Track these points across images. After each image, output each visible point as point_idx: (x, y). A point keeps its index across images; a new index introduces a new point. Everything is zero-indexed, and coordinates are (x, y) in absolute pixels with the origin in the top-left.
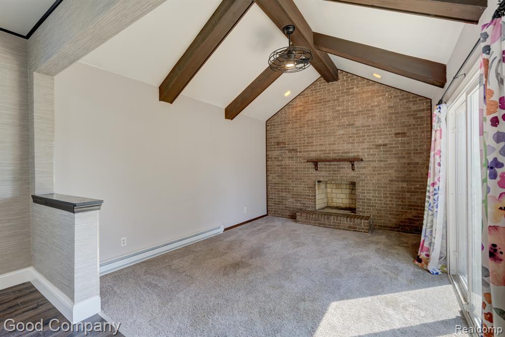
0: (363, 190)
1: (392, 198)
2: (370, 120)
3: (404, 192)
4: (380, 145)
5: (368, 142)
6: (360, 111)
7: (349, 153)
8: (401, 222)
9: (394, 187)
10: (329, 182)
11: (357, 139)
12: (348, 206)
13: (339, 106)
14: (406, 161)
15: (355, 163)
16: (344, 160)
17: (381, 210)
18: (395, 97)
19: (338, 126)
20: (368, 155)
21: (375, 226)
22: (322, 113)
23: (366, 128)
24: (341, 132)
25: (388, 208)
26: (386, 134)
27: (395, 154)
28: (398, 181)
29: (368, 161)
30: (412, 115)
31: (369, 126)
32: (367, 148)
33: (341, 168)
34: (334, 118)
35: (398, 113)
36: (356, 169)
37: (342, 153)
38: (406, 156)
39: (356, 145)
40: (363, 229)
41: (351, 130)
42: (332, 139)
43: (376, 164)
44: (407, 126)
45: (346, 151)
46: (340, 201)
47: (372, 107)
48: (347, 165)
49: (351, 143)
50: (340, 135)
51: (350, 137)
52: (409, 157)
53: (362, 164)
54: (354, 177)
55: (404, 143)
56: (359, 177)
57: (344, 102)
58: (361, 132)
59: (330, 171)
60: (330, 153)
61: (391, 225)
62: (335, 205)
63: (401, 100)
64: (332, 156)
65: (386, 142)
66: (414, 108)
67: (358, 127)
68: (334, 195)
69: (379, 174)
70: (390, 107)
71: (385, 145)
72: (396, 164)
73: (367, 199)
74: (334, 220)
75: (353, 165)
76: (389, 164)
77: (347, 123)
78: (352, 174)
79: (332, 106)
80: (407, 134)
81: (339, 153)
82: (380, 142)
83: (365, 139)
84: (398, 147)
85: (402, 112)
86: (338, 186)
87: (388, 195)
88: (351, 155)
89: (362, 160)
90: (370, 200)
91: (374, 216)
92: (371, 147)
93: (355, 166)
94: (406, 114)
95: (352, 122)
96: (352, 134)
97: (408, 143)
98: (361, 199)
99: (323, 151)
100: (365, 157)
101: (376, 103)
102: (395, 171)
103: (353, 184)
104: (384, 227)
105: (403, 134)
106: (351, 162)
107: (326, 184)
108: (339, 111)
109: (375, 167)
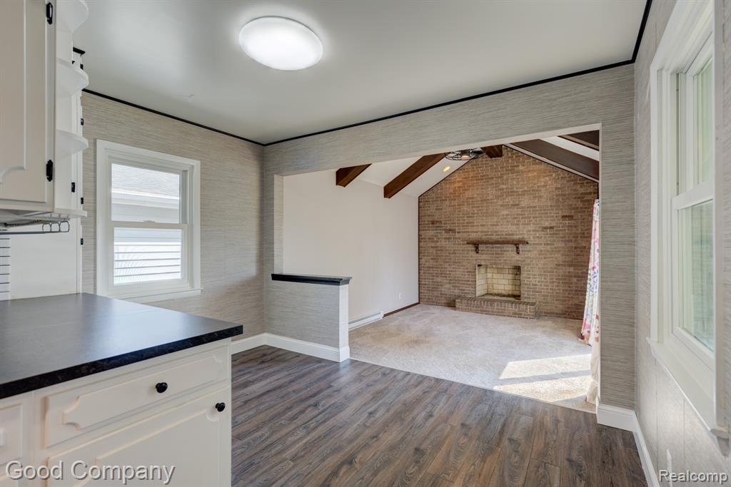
0: (528, 274)
1: (559, 283)
2: (536, 200)
3: (571, 276)
4: (546, 228)
5: (534, 224)
6: (525, 191)
7: (513, 235)
8: (568, 308)
9: (561, 272)
10: (489, 266)
11: (522, 221)
12: (510, 293)
13: (503, 184)
14: (573, 244)
15: (520, 246)
16: (508, 242)
17: (547, 296)
18: (562, 178)
19: (501, 206)
20: (534, 238)
21: (541, 312)
22: (484, 190)
23: (532, 209)
24: (506, 212)
25: (555, 294)
26: (553, 217)
27: (563, 237)
28: (564, 266)
29: (534, 244)
30: (579, 198)
31: (535, 207)
32: (533, 231)
33: (504, 251)
34: (498, 197)
35: (565, 195)
36: (520, 252)
37: (506, 235)
38: (573, 239)
39: (521, 226)
40: (528, 315)
41: (516, 211)
42: (495, 219)
43: (542, 248)
44: (574, 209)
45: (510, 233)
46: (502, 287)
47: (538, 187)
48: (511, 248)
49: (516, 224)
50: (503, 215)
51: (515, 218)
52: (575, 241)
53: (528, 247)
54: (519, 260)
55: (571, 226)
56: (524, 261)
57: (508, 180)
58: (526, 213)
59: (493, 254)
60: (493, 235)
61: (555, 311)
62: (496, 292)
63: (568, 181)
64: (495, 237)
65: (553, 224)
66: (582, 190)
67: (523, 208)
68: (495, 281)
69: (545, 258)
70: (556, 188)
71: (551, 228)
72: (563, 247)
73: (533, 285)
74: (497, 306)
75: (517, 248)
76: (556, 248)
77: (511, 203)
78: (517, 257)
79: (496, 184)
80: (574, 218)
81: (503, 235)
82: (547, 224)
83: (531, 221)
84: (565, 230)
85: (569, 194)
86: (500, 270)
87: (555, 280)
88: (516, 237)
89: (527, 243)
90: (536, 285)
91: (540, 302)
92: (537, 229)
93: (520, 249)
94: (574, 197)
95: (517, 202)
96: (517, 214)
97: (575, 227)
98: (525, 284)
99: (485, 232)
100: (531, 239)
101: (543, 184)
102: (563, 255)
103: (517, 269)
104: (551, 313)
105: (571, 217)
106: (516, 244)
107: (487, 268)
108: (503, 189)
109: (542, 251)
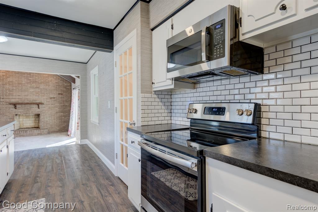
0: (44, 117)
1: (57, 119)
2: (47, 86)
3: (62, 116)
4: (52, 98)
5: (46, 96)
6: (43, 82)
7: (36, 100)
8: (61, 128)
9: (58, 115)
10: (21, 115)
11: (41, 94)
12: (33, 126)
13: (31, 77)
14: (62, 104)
15: (40, 105)
16: (34, 104)
17: (52, 125)
18: (58, 79)
19: (30, 87)
20: (46, 102)
21: (50, 132)
22: (20, 79)
23: (45, 90)
24: (32, 90)
25: (55, 124)
26: (55, 93)
27: (58, 102)
28: (59, 112)
29: (46, 104)
30: (65, 87)
31: (47, 89)
32: (46, 99)
33: (32, 107)
34: (28, 83)
35: (59, 86)
36: (40, 108)
37: (32, 100)
38: (63, 102)
39: (40, 97)
40: (45, 133)
41: (37, 90)
42: (26, 93)
43: (50, 106)
44: (63, 91)
45: (35, 99)
46: (29, 124)
47: (48, 81)
48: (35, 106)
49: (38, 96)
50: (31, 91)
51: (37, 93)
52: (64, 103)
53: (44, 106)
54: (39, 111)
55: (62, 98)
56: (42, 111)
57: (33, 76)
58: (43, 91)
59: (25, 109)
60: (25, 100)
61: (56, 130)
62: (25, 127)
63: (61, 81)
64: (26, 101)
65: (55, 96)
66: (66, 84)
67: (41, 89)
68: (24, 122)
69: (51, 110)
70: (56, 83)
71: (54, 98)
72: (59, 106)
73: (46, 121)
75: (39, 106)
76: (56, 106)
77: (35, 86)
78: (38, 110)
79: (27, 77)
80: (63, 94)
81: (31, 100)
82: (52, 96)
83: (45, 95)
84: (59, 99)
85: (61, 85)
86: (27, 117)
87: (55, 118)
88: (38, 102)
89: (44, 104)
90: (47, 121)
91: (49, 128)
92: (48, 98)
93: (40, 107)
94: (63, 86)
95: (38, 86)
96: (38, 92)
97: (63, 98)
98: (43, 121)
99: (20, 99)
100: (45, 102)
101: (50, 80)
102: (59, 108)
103: (38, 115)
104: (54, 132)
105: (62, 94)
106: (38, 105)
107: (19, 116)
108: (31, 80)
109: (50, 107)
